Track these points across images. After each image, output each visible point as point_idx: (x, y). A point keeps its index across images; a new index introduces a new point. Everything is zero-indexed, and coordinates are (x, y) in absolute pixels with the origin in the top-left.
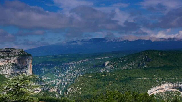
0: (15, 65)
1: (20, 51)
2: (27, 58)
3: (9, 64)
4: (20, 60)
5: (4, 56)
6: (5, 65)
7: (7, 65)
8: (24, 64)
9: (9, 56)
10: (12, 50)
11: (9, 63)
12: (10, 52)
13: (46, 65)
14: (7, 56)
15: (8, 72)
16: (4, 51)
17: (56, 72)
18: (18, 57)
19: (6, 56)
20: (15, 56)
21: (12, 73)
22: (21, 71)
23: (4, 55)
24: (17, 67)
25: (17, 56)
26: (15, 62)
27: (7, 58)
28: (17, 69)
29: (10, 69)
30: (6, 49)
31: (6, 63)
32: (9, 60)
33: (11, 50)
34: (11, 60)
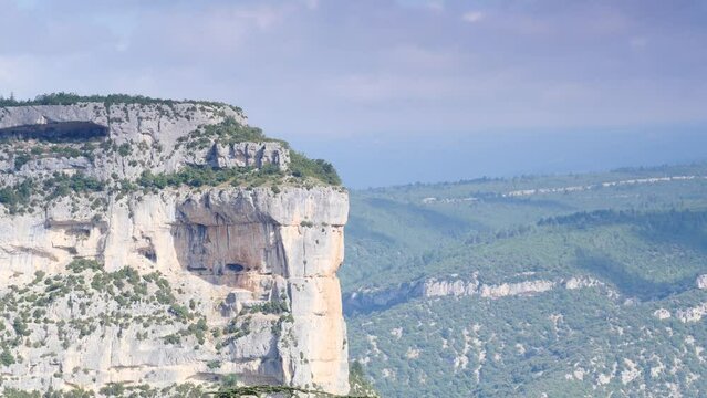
0: (153, 288)
1: (211, 129)
2: (290, 206)
3: (88, 274)
4: (202, 228)
5: (24, 189)
6: (41, 288)
7: (55, 289)
8: (254, 276)
9: (82, 184)
10: (116, 112)
11: (79, 264)
12: (89, 133)
13: (504, 290)
14: (57, 187)
15: (68, 369)
16: (29, 131)
17: (626, 377)
18: (184, 191)
19: (48, 184)
20: (150, 184)
21: (117, 377)
22: (217, 364)
23: (28, 171)
24: (178, 313)
25: (174, 181)
26: (151, 256)
27: (61, 211)
28: (170, 339)
29: (94, 338)
30: (46, 101)
31: (51, 270)
32: (80, 230)
33: (101, 120)
34: (104, 229)
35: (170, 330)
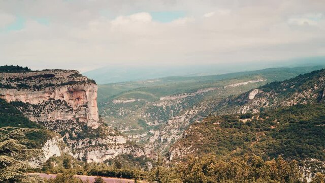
0: (64, 103)
1: (73, 75)
2: (87, 88)
3: (52, 101)
4: (72, 92)
5: (41, 86)
6: (44, 103)
7: (47, 103)
8: (81, 100)
9: (51, 85)
10: (56, 72)
11: (51, 99)
12: (52, 76)
13: (127, 101)
14: (47, 85)
15: (49, 118)
16: (41, 76)
17: (149, 116)
18: (69, 86)
19: (45, 85)
20: (63, 85)
21: (58, 119)
22: (75, 116)
23: (41, 83)
24: (68, 107)
25: (67, 84)
26: (63, 97)
27: (47, 89)
28: (67, 112)
29: (53, 112)
30: (44, 70)
31: (46, 100)
32: (51, 93)
33: (54, 74)
34: (55, 93)
35: (67, 110)
